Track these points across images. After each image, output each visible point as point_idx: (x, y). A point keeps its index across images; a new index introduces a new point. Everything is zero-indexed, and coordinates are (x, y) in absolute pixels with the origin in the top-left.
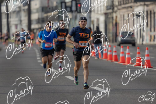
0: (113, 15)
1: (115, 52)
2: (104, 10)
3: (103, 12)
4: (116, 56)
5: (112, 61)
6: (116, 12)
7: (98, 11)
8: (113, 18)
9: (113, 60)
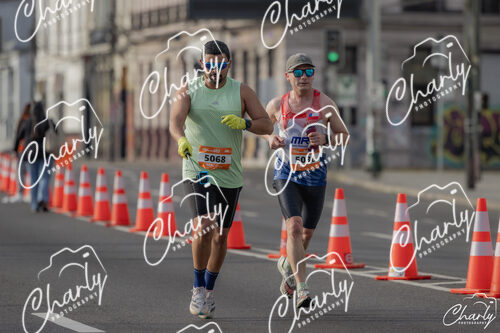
0: (112, 63)
1: (121, 192)
2: (80, 44)
3: (76, 51)
4: (122, 208)
5: (109, 225)
6: (122, 53)
7: (59, 47)
8: (112, 72)
9: (113, 221)
